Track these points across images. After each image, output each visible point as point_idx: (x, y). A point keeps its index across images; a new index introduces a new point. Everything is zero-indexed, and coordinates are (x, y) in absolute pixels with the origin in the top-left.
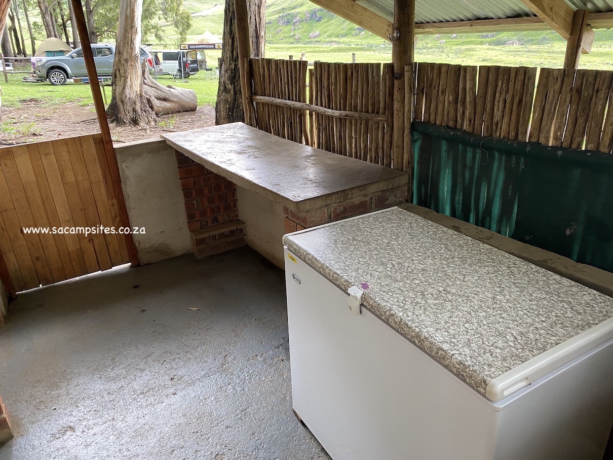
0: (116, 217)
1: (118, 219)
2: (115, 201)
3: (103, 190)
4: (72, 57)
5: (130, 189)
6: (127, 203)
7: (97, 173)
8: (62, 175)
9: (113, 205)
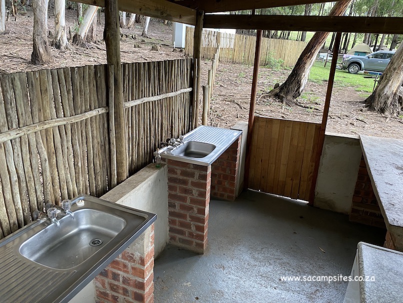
0: (311, 173)
1: (312, 174)
2: (314, 164)
3: (310, 156)
4: (369, 58)
5: (325, 161)
6: (320, 168)
7: (310, 145)
8: (292, 140)
9: (312, 166)
